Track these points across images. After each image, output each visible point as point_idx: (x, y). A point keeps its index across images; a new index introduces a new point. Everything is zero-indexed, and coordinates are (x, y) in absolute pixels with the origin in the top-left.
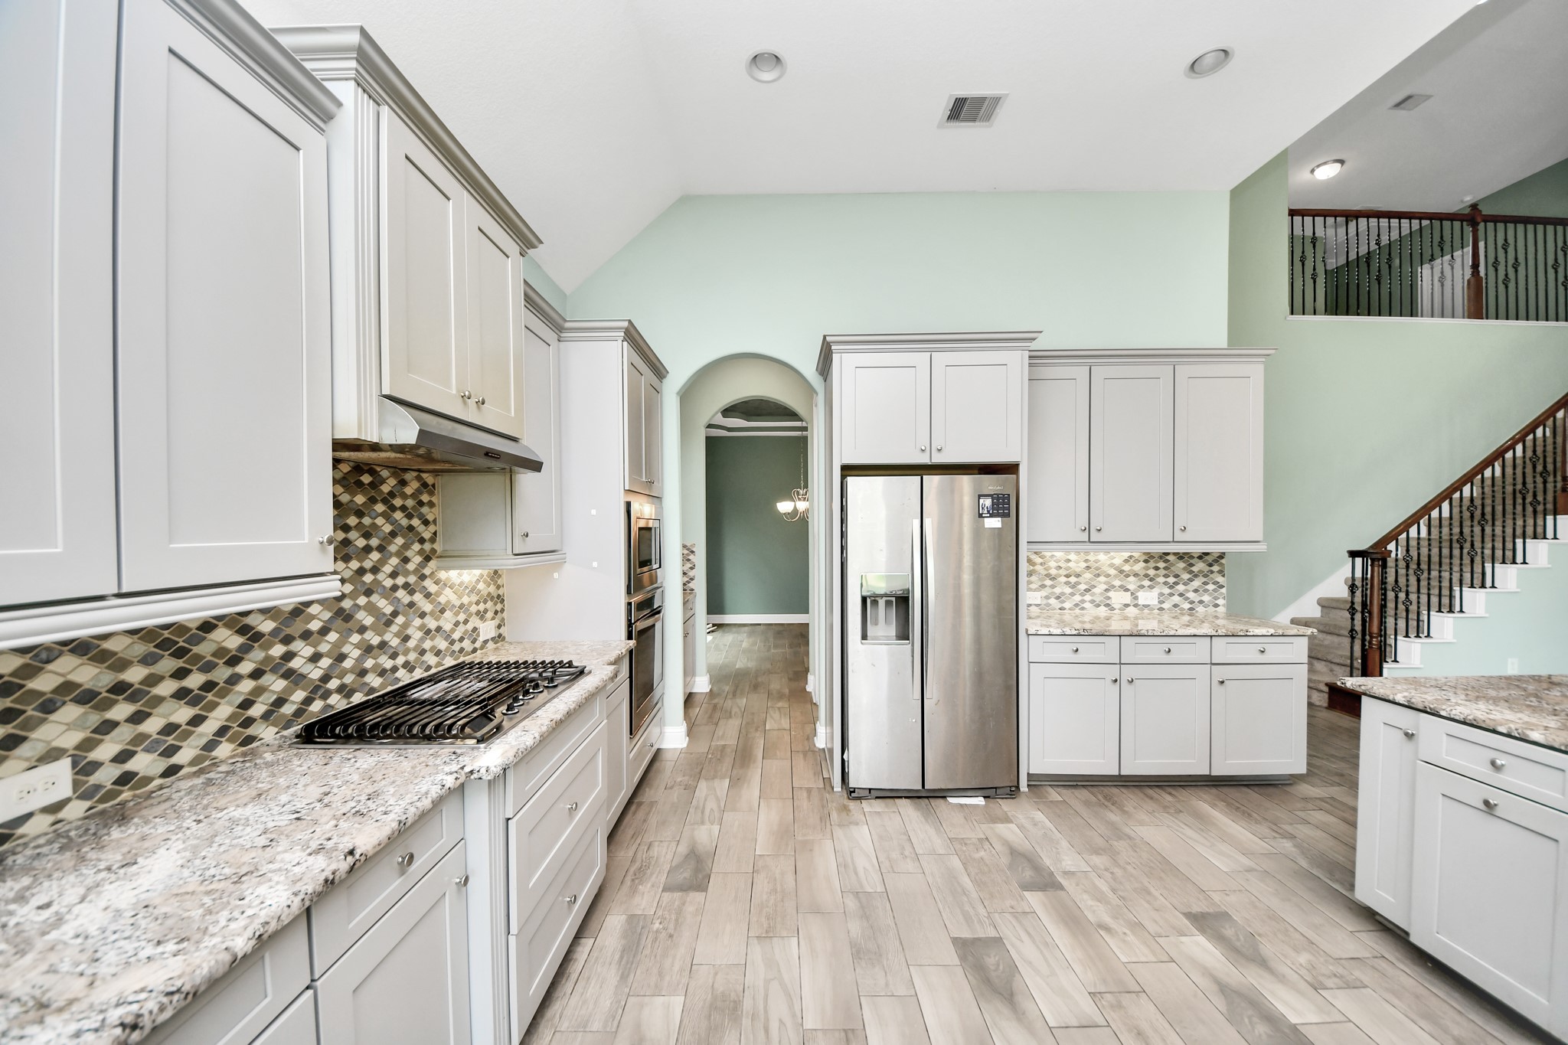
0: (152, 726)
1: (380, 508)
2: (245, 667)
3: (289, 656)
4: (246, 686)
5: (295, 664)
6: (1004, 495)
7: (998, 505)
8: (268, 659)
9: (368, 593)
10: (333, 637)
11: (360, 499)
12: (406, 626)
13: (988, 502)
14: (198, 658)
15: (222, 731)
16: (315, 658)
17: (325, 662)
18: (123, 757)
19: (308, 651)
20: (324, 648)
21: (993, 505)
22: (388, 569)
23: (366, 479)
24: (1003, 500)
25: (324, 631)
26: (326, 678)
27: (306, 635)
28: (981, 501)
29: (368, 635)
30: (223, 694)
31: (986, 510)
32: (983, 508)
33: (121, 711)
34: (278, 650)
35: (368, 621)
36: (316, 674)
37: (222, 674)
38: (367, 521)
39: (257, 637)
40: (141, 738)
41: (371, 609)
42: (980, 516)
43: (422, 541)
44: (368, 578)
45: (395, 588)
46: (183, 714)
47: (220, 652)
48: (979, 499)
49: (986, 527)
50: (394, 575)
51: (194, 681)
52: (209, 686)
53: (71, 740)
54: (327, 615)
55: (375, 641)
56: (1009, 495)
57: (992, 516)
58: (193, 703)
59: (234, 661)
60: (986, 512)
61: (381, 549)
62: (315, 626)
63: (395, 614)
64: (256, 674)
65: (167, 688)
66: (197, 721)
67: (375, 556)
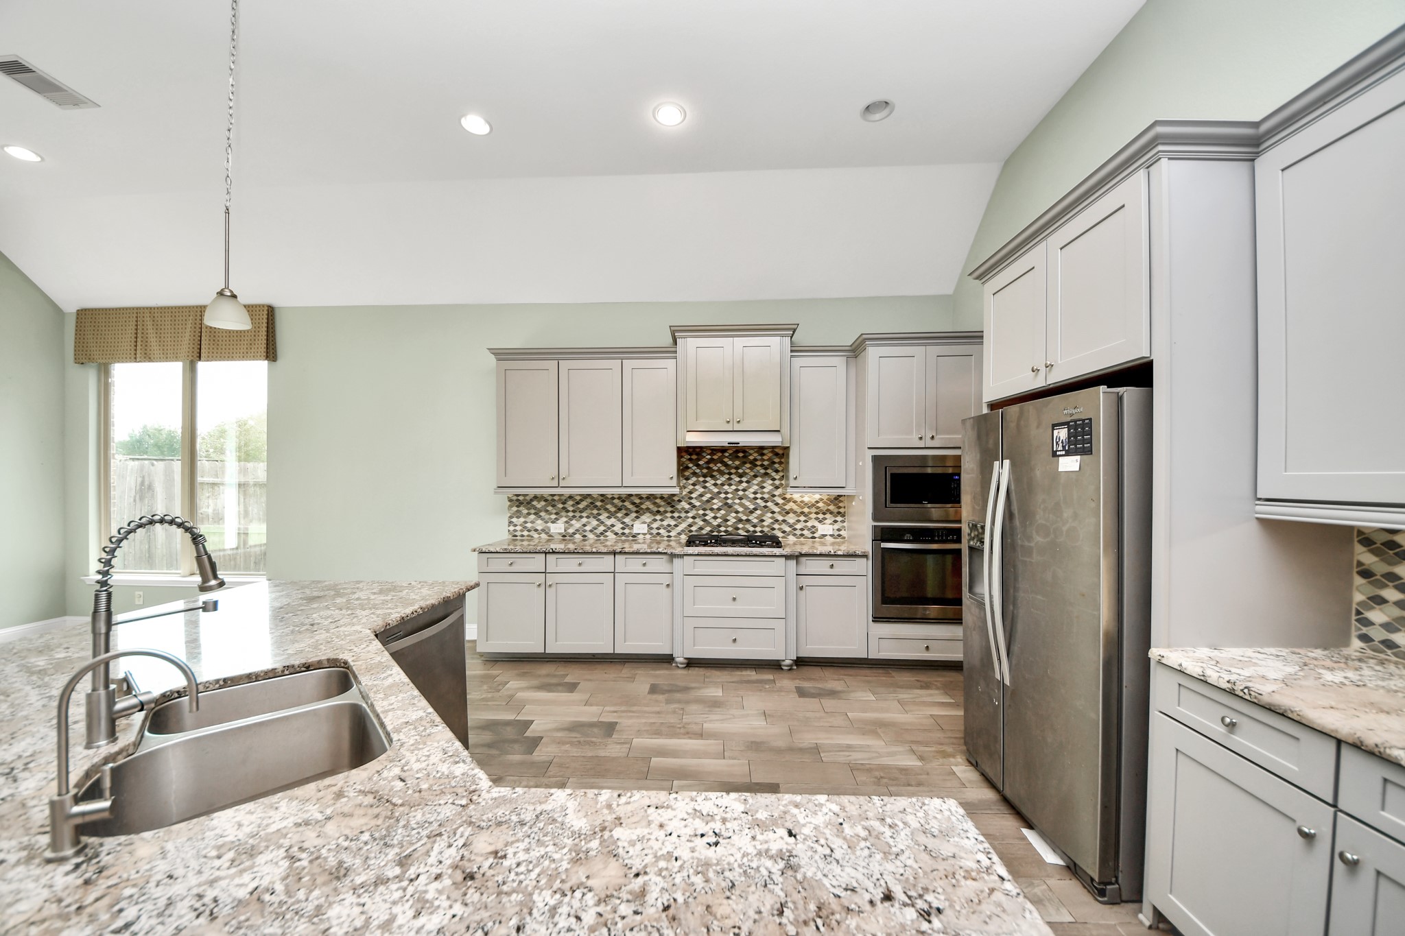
0: (665, 523)
1: (748, 465)
2: (690, 515)
3: (705, 515)
4: (690, 520)
5: (707, 518)
6: (1084, 420)
7: (1075, 437)
8: (698, 514)
9: (741, 499)
10: (723, 512)
11: (737, 463)
12: (762, 515)
13: (1062, 434)
14: (677, 509)
15: (683, 531)
16: (715, 518)
17: (719, 520)
18: (658, 528)
19: (713, 515)
20: (718, 515)
21: (1069, 437)
22: (752, 490)
23: (741, 455)
24: (1083, 429)
25: (719, 509)
26: (719, 526)
27: (712, 509)
28: (1056, 432)
29: (740, 515)
30: (684, 521)
31: (1061, 445)
32: (1057, 443)
33: (658, 517)
34: (701, 512)
35: (741, 509)
36: (715, 523)
37: (683, 515)
38: (740, 471)
39: (694, 506)
40: (662, 525)
41: (741, 505)
42: (1054, 454)
43: (774, 479)
44: (741, 493)
45: (756, 499)
46: (673, 523)
47: (683, 509)
48: (1053, 429)
49: (1060, 469)
50: (755, 493)
51: (676, 515)
52: (679, 517)
53: (648, 520)
54: (720, 504)
55: (744, 518)
56: (1090, 419)
57: (1068, 453)
58: (676, 520)
59: (687, 512)
60: (1060, 448)
61: (748, 482)
62: (715, 507)
63: (755, 509)
64: (694, 518)
65: (669, 515)
66: (676, 526)
67: (745, 485)
